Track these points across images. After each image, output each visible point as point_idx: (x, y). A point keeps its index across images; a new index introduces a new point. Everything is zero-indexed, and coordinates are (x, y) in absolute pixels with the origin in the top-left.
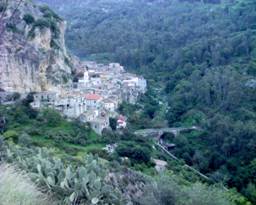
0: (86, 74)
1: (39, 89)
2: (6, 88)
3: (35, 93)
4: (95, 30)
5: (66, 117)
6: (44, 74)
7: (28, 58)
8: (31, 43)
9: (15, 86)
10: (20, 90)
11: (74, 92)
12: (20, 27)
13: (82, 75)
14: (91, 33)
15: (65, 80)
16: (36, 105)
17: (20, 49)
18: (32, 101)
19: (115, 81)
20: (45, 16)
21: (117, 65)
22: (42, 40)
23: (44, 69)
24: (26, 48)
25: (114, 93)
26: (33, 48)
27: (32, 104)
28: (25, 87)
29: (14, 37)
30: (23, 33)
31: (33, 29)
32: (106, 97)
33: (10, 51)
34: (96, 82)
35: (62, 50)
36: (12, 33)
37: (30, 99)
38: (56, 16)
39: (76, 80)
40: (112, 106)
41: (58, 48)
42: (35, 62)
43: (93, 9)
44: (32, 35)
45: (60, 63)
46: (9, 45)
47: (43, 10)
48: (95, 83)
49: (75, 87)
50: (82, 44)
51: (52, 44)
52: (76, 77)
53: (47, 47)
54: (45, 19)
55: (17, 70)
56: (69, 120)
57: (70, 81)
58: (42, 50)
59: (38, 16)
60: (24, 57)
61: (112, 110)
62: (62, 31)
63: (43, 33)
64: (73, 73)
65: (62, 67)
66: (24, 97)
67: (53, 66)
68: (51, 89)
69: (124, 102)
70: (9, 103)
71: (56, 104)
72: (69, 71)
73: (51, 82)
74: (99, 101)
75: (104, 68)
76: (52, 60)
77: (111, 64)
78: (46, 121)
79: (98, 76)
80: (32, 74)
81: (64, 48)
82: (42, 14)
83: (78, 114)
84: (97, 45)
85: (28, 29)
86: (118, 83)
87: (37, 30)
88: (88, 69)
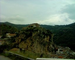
0: (59, 50)
1: (45, 53)
6: (47, 49)
9: (38, 51)
11: (55, 55)
12: (41, 35)
13: (57, 50)
17: (41, 41)
19: (67, 53)
21: (68, 48)
22: (46, 39)
23: (47, 47)
26: (44, 41)
28: (41, 52)
29: (39, 38)
30: (42, 37)
35: (52, 42)
38: (51, 33)
45: (51, 46)
46: (38, 40)
47: (47, 31)
48: (61, 53)
49: (55, 53)
54: (48, 33)
58: (46, 42)
59: (46, 32)
62: (52, 37)
65: (52, 47)
67: (49, 47)
72: (54, 48)
73: (48, 51)
75: (64, 48)
77: (66, 47)
79: (62, 51)
80: (43, 48)
85: (43, 36)
86: (69, 53)
87: (46, 36)
88: (59, 48)
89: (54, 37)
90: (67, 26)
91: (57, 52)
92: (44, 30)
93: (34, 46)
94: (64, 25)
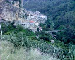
2: (6, 20)
3: (15, 21)
4: (31, 1)
5: (24, 28)
7: (12, 10)
8: (13, 6)
10: (10, 20)
14: (30, 2)
15: (24, 17)
16: (15, 24)
18: (14, 23)
25: (38, 20)
27: (14, 24)
32: (36, 22)
34: (32, 17)
36: (7, 3)
37: (13, 23)
39: (26, 17)
40: (37, 24)
41: (21, 7)
42: (15, 12)
44: (13, 3)
50: (28, 6)
51: (19, 6)
52: (27, 16)
53: (18, 7)
55: (9, 14)
56: (25, 29)
57: (25, 17)
60: (11, 10)
61: (38, 25)
63: (16, 3)
64: (26, 15)
66: (12, 22)
68: (20, 20)
69: (41, 23)
70: (7, 24)
71: (21, 24)
74: (34, 23)
76: (20, 11)
78: (18, 29)
81: (23, 7)
83: (28, 27)
84: (32, 6)
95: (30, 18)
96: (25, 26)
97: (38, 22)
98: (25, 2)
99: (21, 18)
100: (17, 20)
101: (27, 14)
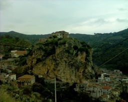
0: (102, 75)
1: (78, 81)
2: (63, 80)
3: (77, 83)
5: (92, 97)
7: (74, 66)
8: (76, 59)
9: (67, 79)
10: (69, 81)
11: (96, 84)
12: (71, 51)
13: (100, 76)
15: (92, 78)
16: (77, 89)
17: (71, 61)
18: (75, 87)
19: (118, 80)
20: (83, 46)
21: (119, 71)
22: (81, 58)
23: (82, 72)
24: (74, 61)
25: (118, 86)
26: (77, 61)
27: (75, 89)
28: (72, 80)
29: (69, 56)
30: (72, 54)
31: (77, 52)
32: (114, 88)
33: (66, 62)
34: (108, 79)
35: (91, 63)
36: (67, 54)
39: (97, 78)
40: (117, 93)
41: (89, 61)
42: (78, 68)
43: (105, 43)
44: (77, 55)
45: (90, 69)
46: (66, 59)
47: (82, 43)
49: (97, 81)
50: (99, 60)
51: (86, 59)
52: (97, 76)
53: (83, 61)
54: (83, 48)
55: (69, 71)
57: (94, 78)
58: (81, 62)
59: (80, 46)
60: (72, 65)
62: (91, 53)
63: (82, 54)
64: (96, 74)
65: (90, 71)
66: (71, 85)
67: (86, 70)
68: (85, 82)
69: (124, 92)
70: (64, 87)
71: (87, 90)
72: (94, 73)
73: (84, 78)
74: (110, 90)
75: (111, 72)
76: (86, 68)
77: (115, 70)
78: (81, 98)
79: (108, 76)
80: (76, 73)
82: (81, 45)
83: (98, 96)
85: (75, 52)
86: (120, 81)
87: (79, 52)
88: (103, 72)
89: (94, 55)
90: (115, 34)
91: (99, 78)
92: (76, 42)
93: (59, 70)
94: (111, 33)
95: (104, 81)
96: (93, 95)
97: (117, 89)
98: (96, 53)
99: (87, 79)
100: (81, 82)
101: (98, 73)
